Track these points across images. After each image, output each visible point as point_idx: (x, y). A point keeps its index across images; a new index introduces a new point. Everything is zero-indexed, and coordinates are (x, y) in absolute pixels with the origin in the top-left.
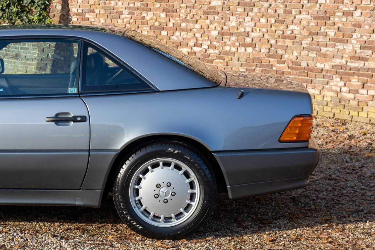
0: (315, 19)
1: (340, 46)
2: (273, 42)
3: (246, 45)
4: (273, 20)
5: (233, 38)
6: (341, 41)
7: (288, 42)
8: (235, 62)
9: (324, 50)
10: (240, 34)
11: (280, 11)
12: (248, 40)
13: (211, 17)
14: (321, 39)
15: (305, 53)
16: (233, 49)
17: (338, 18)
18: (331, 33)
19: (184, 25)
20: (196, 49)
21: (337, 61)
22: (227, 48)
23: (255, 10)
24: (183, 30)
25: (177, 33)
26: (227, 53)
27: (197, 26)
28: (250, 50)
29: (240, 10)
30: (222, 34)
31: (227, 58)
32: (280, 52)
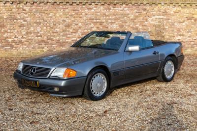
0: (65, 26)
1: (74, 34)
2: (49, 34)
3: (38, 36)
4: (49, 28)
5: (32, 34)
6: (74, 33)
7: (55, 34)
8: (33, 42)
9: (68, 36)
10: (35, 33)
11: (52, 25)
12: (39, 34)
13: (23, 28)
14: (67, 32)
15: (61, 37)
16: (32, 38)
17: (73, 26)
18: (71, 31)
19: (9, 31)
20: (15, 39)
21: (74, 39)
22: (30, 38)
23: (42, 24)
24: (9, 33)
25: (6, 34)
26: (30, 39)
27: (16, 31)
28: (40, 38)
29: (35, 25)
30: (27, 33)
31: (29, 41)
32: (52, 37)
